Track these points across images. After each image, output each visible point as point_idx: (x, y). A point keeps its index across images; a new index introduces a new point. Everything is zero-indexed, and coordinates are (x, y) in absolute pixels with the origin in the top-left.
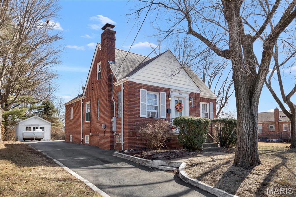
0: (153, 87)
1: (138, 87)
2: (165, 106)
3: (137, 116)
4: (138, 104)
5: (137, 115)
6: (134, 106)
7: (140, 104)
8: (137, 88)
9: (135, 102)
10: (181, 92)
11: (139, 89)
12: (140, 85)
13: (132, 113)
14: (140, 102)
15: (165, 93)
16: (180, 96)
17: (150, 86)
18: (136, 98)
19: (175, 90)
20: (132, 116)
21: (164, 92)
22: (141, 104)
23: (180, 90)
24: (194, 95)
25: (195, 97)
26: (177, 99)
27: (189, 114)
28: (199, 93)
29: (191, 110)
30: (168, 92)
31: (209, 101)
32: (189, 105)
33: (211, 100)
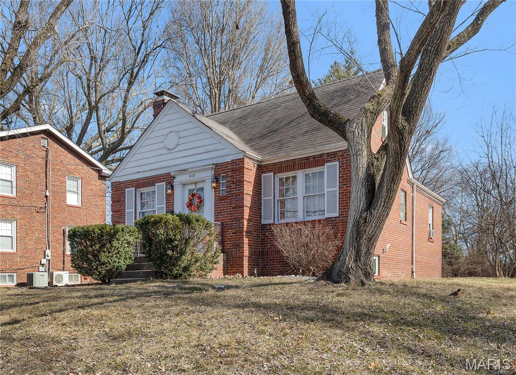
0: (146, 179)
1: (124, 188)
2: (164, 207)
4: (123, 214)
6: (118, 218)
10: (190, 172)
15: (164, 183)
16: (193, 179)
17: (141, 180)
18: (120, 205)
21: (163, 181)
22: (127, 212)
23: (189, 169)
24: (230, 167)
25: (230, 172)
26: (192, 187)
27: (215, 211)
28: (240, 159)
29: (220, 203)
30: (169, 180)
31: (324, 160)
32: (215, 191)
33: (330, 158)
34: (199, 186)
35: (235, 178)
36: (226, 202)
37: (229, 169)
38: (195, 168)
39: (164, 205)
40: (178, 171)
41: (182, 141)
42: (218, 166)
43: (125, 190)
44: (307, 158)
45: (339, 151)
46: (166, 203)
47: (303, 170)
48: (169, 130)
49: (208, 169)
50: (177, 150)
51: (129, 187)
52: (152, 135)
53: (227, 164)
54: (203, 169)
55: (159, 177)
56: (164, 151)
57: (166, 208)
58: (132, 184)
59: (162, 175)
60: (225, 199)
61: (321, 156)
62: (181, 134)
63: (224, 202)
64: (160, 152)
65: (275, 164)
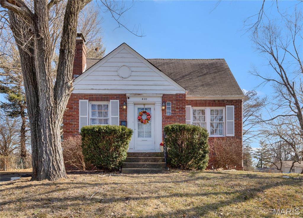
0: (100, 95)
1: (77, 99)
2: (118, 117)
3: (75, 133)
4: (76, 118)
5: (76, 131)
6: (70, 121)
7: (79, 118)
8: (75, 100)
9: (72, 116)
10: (144, 96)
11: (77, 100)
12: (79, 95)
13: (68, 129)
14: (79, 116)
15: (118, 101)
16: (144, 101)
17: (95, 95)
18: (74, 111)
19: (132, 95)
20: (68, 133)
21: (117, 99)
22: (81, 117)
23: (142, 94)
24: (174, 98)
25: (174, 101)
26: (142, 107)
27: (162, 125)
28: (183, 94)
29: (167, 120)
30: (123, 99)
31: (225, 104)
32: (162, 112)
33: (229, 103)
34: (146, 107)
35: (179, 106)
36: (172, 120)
37: (174, 99)
38: (149, 94)
39: (118, 116)
40: (133, 94)
41: (133, 74)
42: (165, 96)
43: (79, 100)
44: (214, 101)
45: (234, 100)
46: (120, 115)
47: (210, 107)
48: (123, 64)
49: (158, 97)
50: (129, 79)
51: (82, 99)
52: (106, 64)
53: (172, 96)
54: (155, 96)
55: (112, 96)
56: (118, 78)
57: (120, 118)
58: (85, 97)
59: (116, 95)
60: (171, 118)
61: (223, 101)
62: (133, 69)
63: (169, 120)
64: (114, 78)
65: (192, 101)
